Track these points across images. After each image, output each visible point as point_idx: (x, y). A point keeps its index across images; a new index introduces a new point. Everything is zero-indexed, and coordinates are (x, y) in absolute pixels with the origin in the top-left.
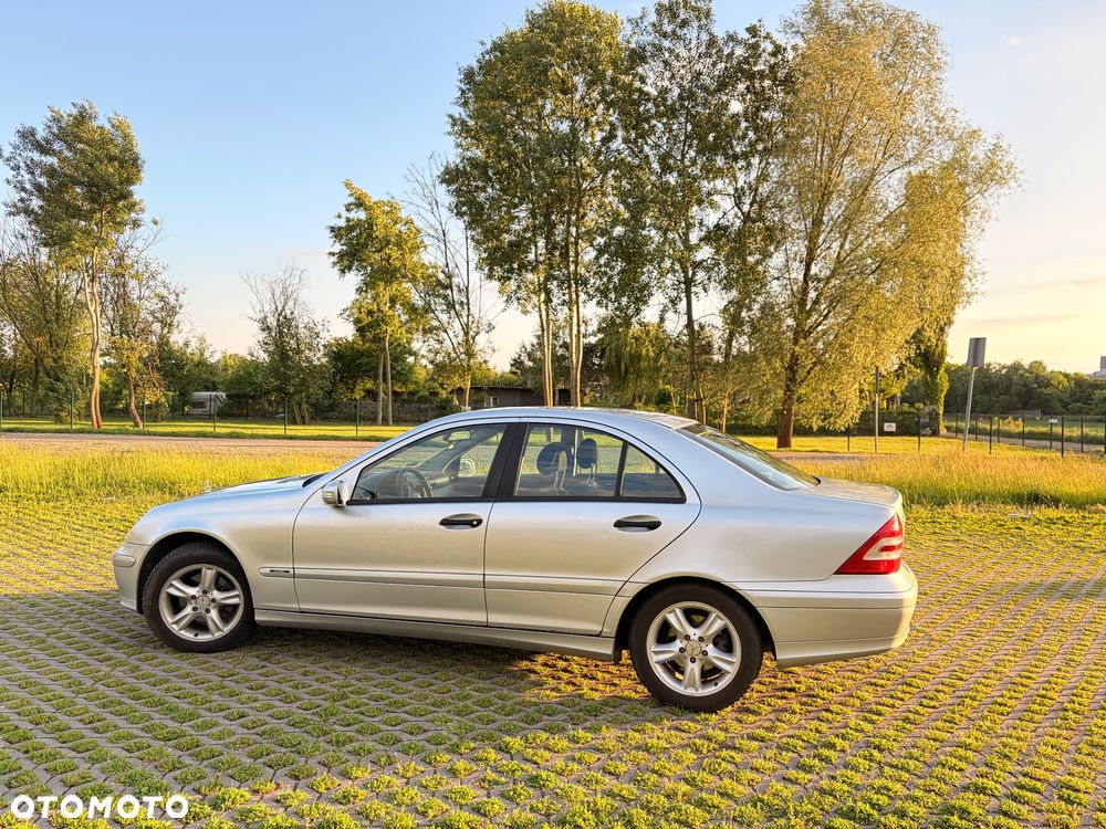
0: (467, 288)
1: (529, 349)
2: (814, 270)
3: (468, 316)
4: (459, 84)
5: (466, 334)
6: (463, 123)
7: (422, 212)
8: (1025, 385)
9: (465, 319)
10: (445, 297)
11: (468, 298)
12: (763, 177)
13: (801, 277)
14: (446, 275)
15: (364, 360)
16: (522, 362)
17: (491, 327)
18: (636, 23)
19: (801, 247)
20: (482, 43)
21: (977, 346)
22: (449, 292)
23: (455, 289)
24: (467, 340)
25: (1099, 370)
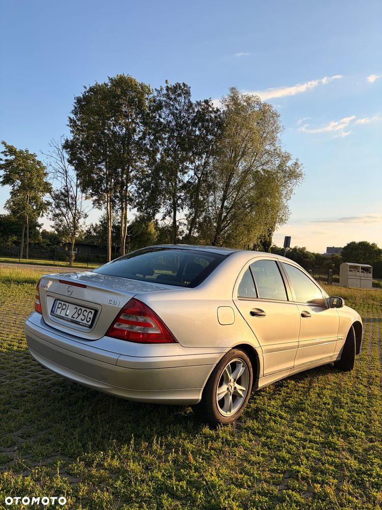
0: (76, 197)
1: (94, 226)
2: (225, 204)
3: (76, 210)
4: (74, 104)
5: (74, 218)
6: (75, 122)
7: (58, 161)
8: (299, 257)
9: (74, 211)
10: (65, 201)
11: (76, 201)
12: (206, 163)
13: (220, 207)
14: (65, 190)
15: (14, 226)
16: (90, 233)
17: (86, 216)
18: (159, 92)
19: (220, 194)
20: (85, 87)
21: (287, 240)
22: (67, 198)
23: (70, 197)
24: (74, 221)
25: (326, 252)
